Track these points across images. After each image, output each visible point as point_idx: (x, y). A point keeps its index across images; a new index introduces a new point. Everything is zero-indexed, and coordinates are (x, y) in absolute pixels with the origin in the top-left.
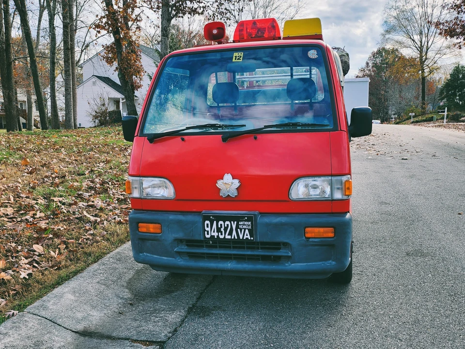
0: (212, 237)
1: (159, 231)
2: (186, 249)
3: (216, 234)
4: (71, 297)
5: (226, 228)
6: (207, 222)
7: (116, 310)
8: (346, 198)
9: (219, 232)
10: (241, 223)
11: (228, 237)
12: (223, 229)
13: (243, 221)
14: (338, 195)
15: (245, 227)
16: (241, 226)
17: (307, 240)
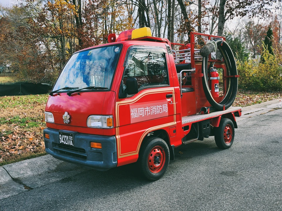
0: (62, 142)
1: (49, 138)
2: (58, 148)
3: (63, 141)
4: (26, 164)
5: (66, 139)
6: (60, 135)
7: (40, 173)
8: (108, 127)
9: (64, 140)
10: (70, 137)
11: (66, 144)
12: (65, 139)
13: (70, 136)
14: (105, 126)
15: (71, 139)
16: (69, 139)
17: (91, 149)
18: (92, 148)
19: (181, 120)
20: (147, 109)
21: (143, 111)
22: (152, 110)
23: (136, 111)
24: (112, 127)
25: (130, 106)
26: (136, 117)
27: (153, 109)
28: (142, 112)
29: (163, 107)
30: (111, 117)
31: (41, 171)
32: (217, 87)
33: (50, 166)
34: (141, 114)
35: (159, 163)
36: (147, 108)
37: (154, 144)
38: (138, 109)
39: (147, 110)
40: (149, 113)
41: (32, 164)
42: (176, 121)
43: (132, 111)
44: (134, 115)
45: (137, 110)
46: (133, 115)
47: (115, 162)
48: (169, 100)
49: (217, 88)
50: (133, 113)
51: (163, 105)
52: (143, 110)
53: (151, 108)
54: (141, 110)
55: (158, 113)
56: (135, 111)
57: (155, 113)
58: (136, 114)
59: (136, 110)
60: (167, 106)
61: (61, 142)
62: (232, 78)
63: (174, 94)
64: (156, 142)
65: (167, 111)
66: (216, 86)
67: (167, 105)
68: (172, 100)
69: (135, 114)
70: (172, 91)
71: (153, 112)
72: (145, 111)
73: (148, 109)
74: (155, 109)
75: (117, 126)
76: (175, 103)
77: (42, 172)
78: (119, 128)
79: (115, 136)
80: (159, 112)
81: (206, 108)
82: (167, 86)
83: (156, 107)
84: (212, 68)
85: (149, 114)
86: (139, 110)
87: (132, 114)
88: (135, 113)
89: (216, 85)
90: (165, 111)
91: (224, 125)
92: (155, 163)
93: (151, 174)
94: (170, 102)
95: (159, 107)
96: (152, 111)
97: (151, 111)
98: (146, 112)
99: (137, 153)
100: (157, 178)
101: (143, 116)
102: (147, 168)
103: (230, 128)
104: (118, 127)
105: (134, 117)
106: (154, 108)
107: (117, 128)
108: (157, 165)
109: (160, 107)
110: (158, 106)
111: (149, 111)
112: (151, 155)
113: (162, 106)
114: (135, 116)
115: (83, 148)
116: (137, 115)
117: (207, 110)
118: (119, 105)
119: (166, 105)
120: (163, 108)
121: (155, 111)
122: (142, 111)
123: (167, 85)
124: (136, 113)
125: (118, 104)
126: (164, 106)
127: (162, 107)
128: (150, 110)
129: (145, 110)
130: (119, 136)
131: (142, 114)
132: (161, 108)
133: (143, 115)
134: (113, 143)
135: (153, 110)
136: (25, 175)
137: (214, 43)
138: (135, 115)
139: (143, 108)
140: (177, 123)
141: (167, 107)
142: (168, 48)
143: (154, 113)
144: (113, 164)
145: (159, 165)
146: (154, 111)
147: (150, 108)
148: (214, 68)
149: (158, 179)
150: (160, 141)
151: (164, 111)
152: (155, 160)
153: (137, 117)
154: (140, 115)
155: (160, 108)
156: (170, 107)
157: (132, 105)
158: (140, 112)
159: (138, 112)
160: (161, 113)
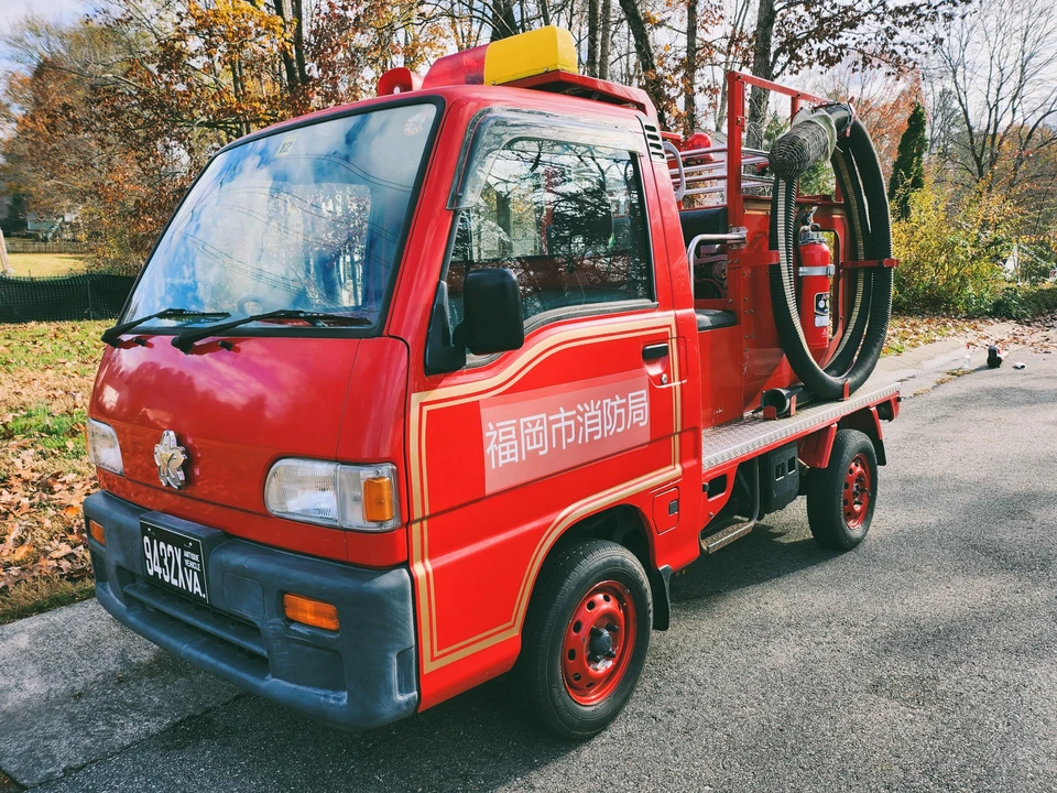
0: (156, 573)
1: (103, 541)
2: (143, 592)
3: (158, 570)
4: (23, 641)
5: (170, 560)
6: (146, 539)
7: (79, 687)
8: (373, 527)
9: (162, 566)
10: (187, 554)
11: (174, 582)
12: (166, 560)
13: (188, 550)
14: (356, 519)
15: (192, 565)
16: (187, 561)
17: (288, 626)
18: (292, 621)
19: (697, 454)
20: (559, 421)
21: (543, 431)
22: (581, 419)
23: (510, 433)
24: (390, 525)
25: (482, 410)
26: (509, 460)
27: (590, 418)
28: (538, 433)
29: (631, 402)
30: (386, 470)
31: (89, 674)
32: (825, 307)
33: (129, 646)
34: (535, 446)
35: (609, 656)
36: (563, 415)
37: (590, 575)
38: (522, 420)
39: (563, 424)
40: (568, 435)
41: (48, 637)
42: (681, 463)
43: (490, 432)
44: (501, 454)
45: (517, 426)
46: (496, 453)
47: (407, 697)
48: (654, 370)
49: (822, 310)
50: (497, 442)
51: (630, 395)
52: (542, 424)
53: (578, 412)
54: (534, 423)
55: (609, 431)
56: (504, 434)
57: (597, 433)
58: (512, 447)
59: (513, 428)
60: (644, 399)
61: (151, 572)
62: (868, 270)
63: (674, 341)
64: (598, 569)
65: (644, 420)
66: (821, 304)
67: (644, 392)
68: (667, 371)
69: (504, 449)
70: (668, 329)
71: (588, 431)
72: (554, 427)
73: (567, 419)
74: (596, 417)
75: (417, 514)
76: (678, 383)
77: (91, 677)
78: (425, 523)
79: (407, 564)
80: (610, 428)
81: (784, 392)
82: (645, 307)
83: (601, 408)
84: (806, 227)
85: (569, 440)
87: (490, 449)
88: (508, 444)
89: (819, 298)
90: (638, 422)
91: (846, 457)
92: (593, 659)
93: (575, 714)
94: (658, 379)
95: (615, 403)
96: (583, 424)
97: (578, 425)
98: (559, 431)
99: (516, 632)
100: (599, 725)
101: (541, 453)
102: (560, 693)
103: (863, 467)
104: (421, 520)
105: (501, 462)
106: (593, 413)
107: (416, 528)
108: (603, 666)
109: (619, 406)
110: (609, 401)
111: (568, 428)
112: (577, 627)
113: (624, 401)
114: (504, 457)
115: (250, 617)
116: (516, 450)
117: (788, 401)
118: (426, 409)
119: (642, 396)
120: (631, 408)
121: (597, 424)
122: (537, 428)
123: (646, 302)
124: (511, 440)
125: (422, 405)
126: (633, 398)
127: (625, 406)
128: (572, 422)
129: (550, 424)
130: (427, 562)
131: (541, 445)
132: (622, 410)
133: (543, 449)
134: (397, 604)
135: (587, 423)
136: (10, 695)
137: (827, 120)
138: (508, 452)
139: (544, 416)
140: (683, 471)
141: (646, 405)
142: (647, 132)
143: (592, 435)
144: (399, 706)
145: (610, 664)
146: (590, 426)
147: (574, 412)
148: (815, 229)
149: (605, 729)
150: (616, 561)
151: (635, 420)
152: (591, 646)
153: (516, 459)
154: (529, 448)
155: (616, 411)
156: (659, 401)
157: (489, 403)
158: (531, 434)
159: (518, 437)
160: (619, 430)
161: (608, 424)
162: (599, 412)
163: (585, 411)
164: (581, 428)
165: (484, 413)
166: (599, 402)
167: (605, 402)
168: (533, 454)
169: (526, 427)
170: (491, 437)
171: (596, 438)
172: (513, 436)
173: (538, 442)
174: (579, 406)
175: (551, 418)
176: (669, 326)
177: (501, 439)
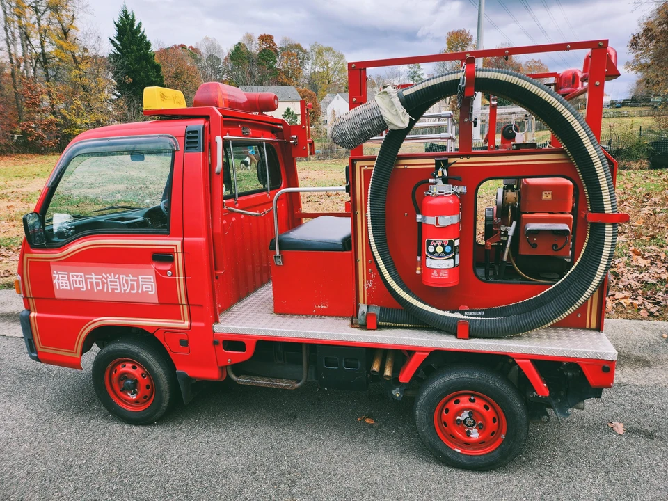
20: (92, 278)
21: (82, 280)
22: (105, 281)
23: (65, 277)
26: (65, 288)
27: (110, 281)
28: (79, 281)
29: (140, 280)
32: (435, 251)
34: (78, 286)
36: (93, 276)
38: (71, 274)
39: (94, 280)
40: (98, 286)
42: (190, 322)
43: (55, 274)
44: (61, 285)
45: (68, 275)
46: (59, 284)
48: (160, 267)
49: (432, 254)
50: (58, 279)
51: (140, 277)
53: (103, 277)
54: (77, 276)
55: (125, 291)
56: (62, 277)
57: (117, 289)
58: (66, 283)
60: (152, 280)
63: (180, 254)
65: (152, 291)
66: (431, 249)
67: (152, 277)
68: (173, 270)
69: (62, 283)
70: (175, 248)
71: (110, 287)
72: (88, 280)
73: (96, 278)
74: (116, 282)
75: (27, 295)
76: (182, 278)
78: (34, 299)
80: (126, 289)
82: (158, 234)
83: (119, 278)
86: (73, 277)
87: (56, 281)
88: (64, 282)
89: (429, 243)
90: (147, 292)
94: (163, 273)
95: (129, 278)
96: (107, 283)
97: (103, 283)
98: (91, 283)
99: (77, 356)
101: (81, 289)
105: (61, 288)
106: (113, 279)
107: (31, 300)
109: (131, 280)
110: (124, 276)
111: (97, 283)
113: (136, 278)
116: (68, 285)
118: (29, 260)
119: (150, 279)
120: (141, 283)
121: (117, 285)
122: (79, 278)
123: (165, 231)
125: (27, 258)
126: (142, 278)
127: (137, 281)
128: (100, 281)
129: (86, 279)
130: (36, 313)
131: (82, 286)
132: (134, 283)
133: (83, 288)
135: (109, 283)
138: (64, 284)
139: (83, 274)
140: (190, 326)
141: (154, 284)
143: (113, 290)
146: (111, 285)
147: (100, 277)
151: (144, 290)
153: (69, 288)
154: (75, 286)
155: (130, 283)
156: (165, 283)
157: (55, 263)
158: (76, 281)
159: (69, 279)
160: (132, 292)
161: (124, 287)
162: (118, 280)
163: (108, 277)
164: (106, 285)
165: (52, 267)
166: (117, 276)
167: (121, 276)
168: (77, 289)
169: (72, 276)
170: (55, 277)
171: (116, 291)
172: (66, 279)
173: (80, 284)
174: (104, 275)
175: (86, 276)
176: (176, 246)
177: (60, 278)
